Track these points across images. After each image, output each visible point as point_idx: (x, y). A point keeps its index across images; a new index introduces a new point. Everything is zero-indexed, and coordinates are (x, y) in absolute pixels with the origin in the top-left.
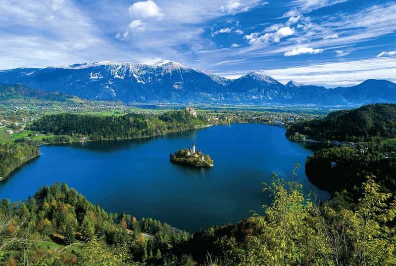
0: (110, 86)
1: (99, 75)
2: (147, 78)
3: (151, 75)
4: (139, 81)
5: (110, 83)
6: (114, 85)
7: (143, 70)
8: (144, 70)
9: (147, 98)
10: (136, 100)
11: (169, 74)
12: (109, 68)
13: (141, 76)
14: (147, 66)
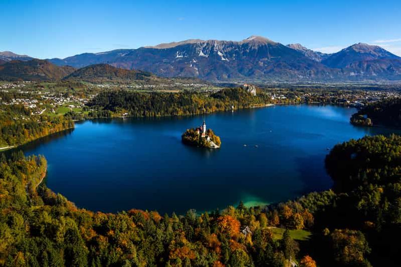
0: (193, 64)
1: (184, 54)
2: (231, 56)
3: (236, 53)
4: (223, 59)
5: (195, 61)
6: (197, 63)
7: (227, 47)
8: (229, 47)
9: (229, 76)
10: (218, 78)
11: (254, 50)
12: (195, 46)
13: (226, 53)
14: (232, 43)
